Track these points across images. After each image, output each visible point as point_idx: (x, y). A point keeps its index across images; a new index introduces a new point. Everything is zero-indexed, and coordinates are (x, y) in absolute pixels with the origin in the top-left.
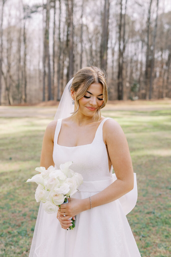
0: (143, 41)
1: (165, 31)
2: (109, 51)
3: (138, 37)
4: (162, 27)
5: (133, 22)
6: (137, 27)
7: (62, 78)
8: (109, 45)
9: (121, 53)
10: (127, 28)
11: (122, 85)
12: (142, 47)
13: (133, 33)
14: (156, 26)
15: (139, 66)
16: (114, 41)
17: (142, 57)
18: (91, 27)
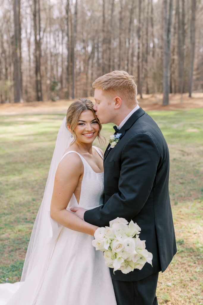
0: (63, 31)
1: (87, 18)
2: (24, 44)
3: (57, 26)
4: (84, 14)
5: (51, 7)
6: (56, 14)
8: (23, 35)
9: (38, 44)
10: (43, 15)
11: (41, 84)
12: (63, 38)
13: (51, 21)
14: (76, 13)
15: (60, 60)
16: (29, 31)
17: (62, 50)
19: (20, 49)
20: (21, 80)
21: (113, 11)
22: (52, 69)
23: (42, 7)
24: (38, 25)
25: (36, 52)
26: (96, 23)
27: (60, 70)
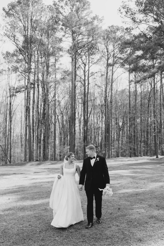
0: (102, 113)
2: (77, 122)
3: (99, 110)
7: (40, 143)
9: (86, 122)
10: (90, 104)
12: (102, 117)
13: (94, 106)
14: (111, 102)
15: (100, 132)
17: (102, 125)
18: (63, 103)
19: (75, 125)
20: (74, 145)
21: (136, 100)
22: (95, 137)
23: (89, 99)
24: (86, 110)
25: (84, 127)
26: (125, 108)
27: (100, 138)
